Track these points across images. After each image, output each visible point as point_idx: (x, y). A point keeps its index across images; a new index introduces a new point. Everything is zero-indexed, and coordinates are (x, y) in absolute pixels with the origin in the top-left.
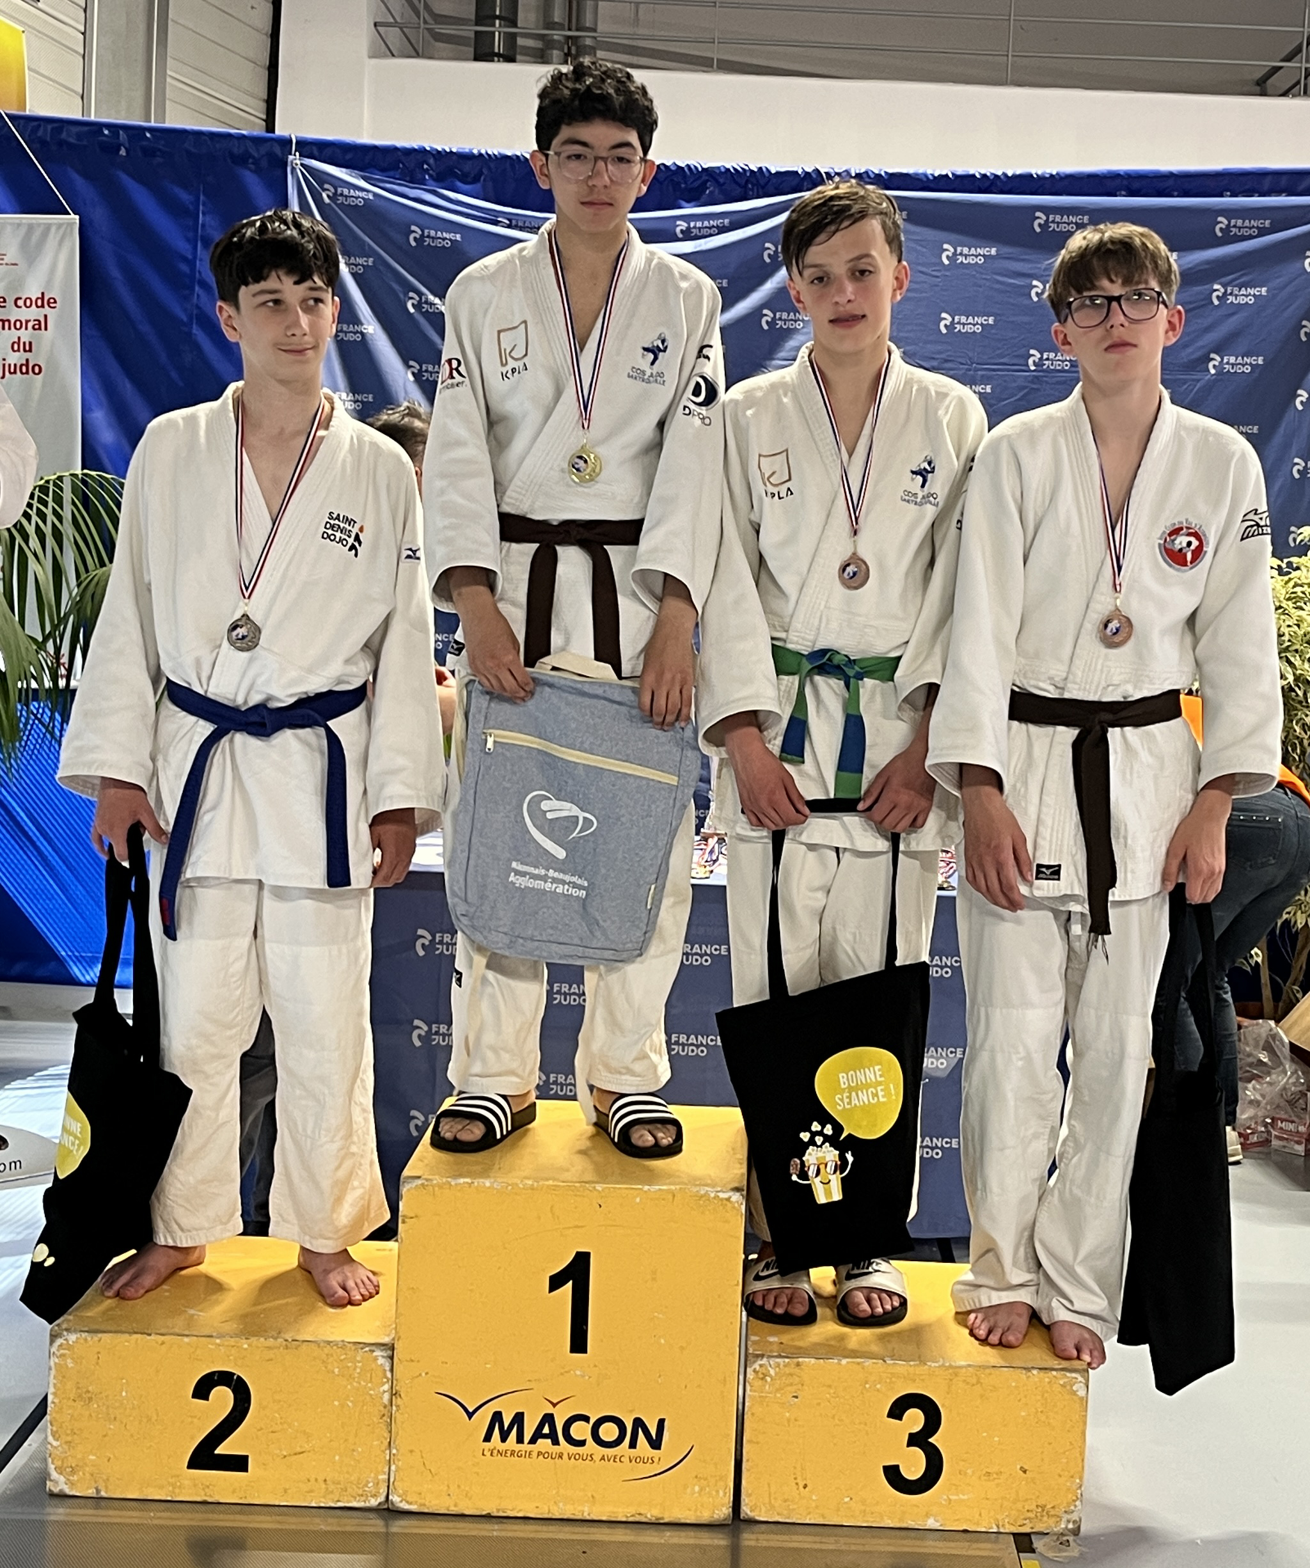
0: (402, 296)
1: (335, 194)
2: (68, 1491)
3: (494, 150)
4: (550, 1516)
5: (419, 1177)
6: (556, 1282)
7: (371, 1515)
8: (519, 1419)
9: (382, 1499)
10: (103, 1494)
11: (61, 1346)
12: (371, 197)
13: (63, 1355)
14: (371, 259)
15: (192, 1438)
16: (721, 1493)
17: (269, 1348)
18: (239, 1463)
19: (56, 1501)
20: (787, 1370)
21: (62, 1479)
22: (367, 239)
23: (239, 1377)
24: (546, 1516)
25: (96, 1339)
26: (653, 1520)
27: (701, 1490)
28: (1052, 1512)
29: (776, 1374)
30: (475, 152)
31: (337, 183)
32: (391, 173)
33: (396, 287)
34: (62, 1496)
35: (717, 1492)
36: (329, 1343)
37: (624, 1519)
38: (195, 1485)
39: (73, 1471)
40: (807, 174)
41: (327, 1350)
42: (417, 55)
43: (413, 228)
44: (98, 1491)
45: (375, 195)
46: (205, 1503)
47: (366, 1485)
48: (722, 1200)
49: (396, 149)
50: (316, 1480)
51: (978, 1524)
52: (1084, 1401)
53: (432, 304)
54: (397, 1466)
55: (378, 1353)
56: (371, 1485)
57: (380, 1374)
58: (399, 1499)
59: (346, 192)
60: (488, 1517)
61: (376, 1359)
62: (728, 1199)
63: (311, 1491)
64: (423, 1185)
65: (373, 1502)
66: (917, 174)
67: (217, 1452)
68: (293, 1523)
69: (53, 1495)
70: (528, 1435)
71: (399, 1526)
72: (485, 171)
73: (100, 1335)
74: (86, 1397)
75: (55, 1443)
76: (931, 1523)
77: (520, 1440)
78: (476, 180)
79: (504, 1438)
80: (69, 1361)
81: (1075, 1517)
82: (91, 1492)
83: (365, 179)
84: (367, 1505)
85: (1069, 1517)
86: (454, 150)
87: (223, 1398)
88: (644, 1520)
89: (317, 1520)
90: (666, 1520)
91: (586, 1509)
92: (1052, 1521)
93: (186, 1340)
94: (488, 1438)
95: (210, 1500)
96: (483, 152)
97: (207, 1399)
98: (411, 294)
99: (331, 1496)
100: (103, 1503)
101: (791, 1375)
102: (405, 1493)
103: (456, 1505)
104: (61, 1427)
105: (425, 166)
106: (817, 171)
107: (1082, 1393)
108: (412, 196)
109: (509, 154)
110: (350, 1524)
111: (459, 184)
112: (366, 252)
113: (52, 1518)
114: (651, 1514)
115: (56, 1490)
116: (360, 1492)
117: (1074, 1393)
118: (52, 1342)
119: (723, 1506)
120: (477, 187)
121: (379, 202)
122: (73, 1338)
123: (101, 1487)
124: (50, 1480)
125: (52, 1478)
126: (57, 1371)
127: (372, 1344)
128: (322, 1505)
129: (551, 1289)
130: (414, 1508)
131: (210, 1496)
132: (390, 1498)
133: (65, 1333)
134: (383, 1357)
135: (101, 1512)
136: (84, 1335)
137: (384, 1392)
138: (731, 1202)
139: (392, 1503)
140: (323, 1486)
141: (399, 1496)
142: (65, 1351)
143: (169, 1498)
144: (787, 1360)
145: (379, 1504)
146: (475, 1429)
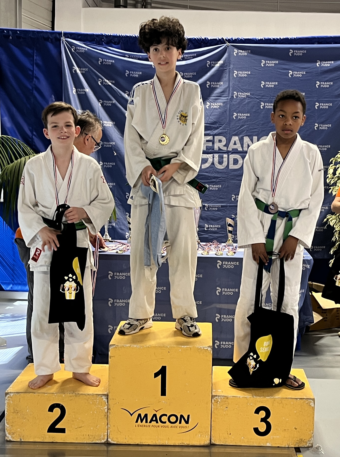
0: (97, 80)
1: (76, 49)
2: (12, 440)
3: (124, 34)
5: (114, 345)
6: (156, 375)
7: (103, 445)
8: (146, 416)
9: (106, 440)
10: (22, 440)
11: (8, 397)
12: (87, 50)
13: (9, 400)
14: (87, 69)
15: (49, 423)
16: (207, 437)
17: (71, 396)
18: (62, 431)
19: (9, 443)
20: (224, 400)
21: (10, 436)
22: (86, 63)
23: (62, 405)
24: (155, 444)
25: (19, 395)
26: (187, 445)
27: (201, 435)
28: (304, 441)
29: (221, 401)
30: (118, 35)
31: (76, 45)
32: (92, 42)
33: (95, 77)
34: (10, 441)
35: (206, 436)
36: (88, 394)
37: (178, 445)
38: (50, 437)
39: (13, 434)
40: (220, 39)
41: (88, 396)
42: (97, 6)
43: (100, 59)
45: (88, 49)
46: (53, 442)
48: (205, 350)
49: (94, 35)
50: (86, 435)
51: (282, 445)
52: (313, 408)
53: (106, 82)
54: (110, 430)
55: (103, 397)
56: (102, 436)
57: (104, 404)
59: (79, 48)
60: (138, 445)
61: (103, 399)
63: (85, 438)
64: (116, 347)
65: (103, 441)
66: (253, 39)
67: (56, 427)
68: (79, 448)
69: (7, 441)
70: (149, 420)
71: (111, 448)
72: (121, 41)
73: (20, 394)
74: (16, 412)
75: (8, 426)
76: (268, 445)
77: (146, 422)
78: (118, 44)
79: (142, 421)
80: (11, 401)
81: (311, 442)
82: (19, 440)
83: (84, 44)
84: (101, 442)
85: (309, 442)
86: (112, 35)
87: (57, 411)
88: (184, 445)
89: (87, 447)
90: (191, 445)
91: (167, 442)
92: (304, 444)
93: (46, 394)
94: (137, 422)
95: (54, 441)
96: (120, 35)
97: (52, 412)
98: (100, 79)
99: (91, 439)
100: (22, 443)
102: (113, 438)
103: (128, 442)
104: (9, 421)
105: (103, 40)
106: (223, 39)
107: (313, 406)
108: (99, 49)
109: (128, 35)
110: (96, 448)
111: (113, 45)
112: (85, 67)
113: (7, 448)
114: (186, 443)
115: (8, 439)
116: (99, 438)
117: (310, 406)
118: (6, 396)
119: (207, 440)
120: (119, 46)
121: (90, 51)
122: (12, 394)
123: (22, 438)
124: (7, 437)
125: (7, 436)
126: (7, 404)
127: (102, 395)
128: (88, 442)
129: (155, 377)
130: (115, 443)
131: (54, 440)
132: (108, 440)
133: (10, 393)
134: (105, 398)
135: (22, 446)
136: (15, 394)
137: (105, 408)
138: (208, 350)
139: (109, 441)
140: (88, 437)
141: (111, 439)
142: (10, 399)
143: (42, 441)
144: (224, 397)
145: (105, 442)
146: (133, 419)
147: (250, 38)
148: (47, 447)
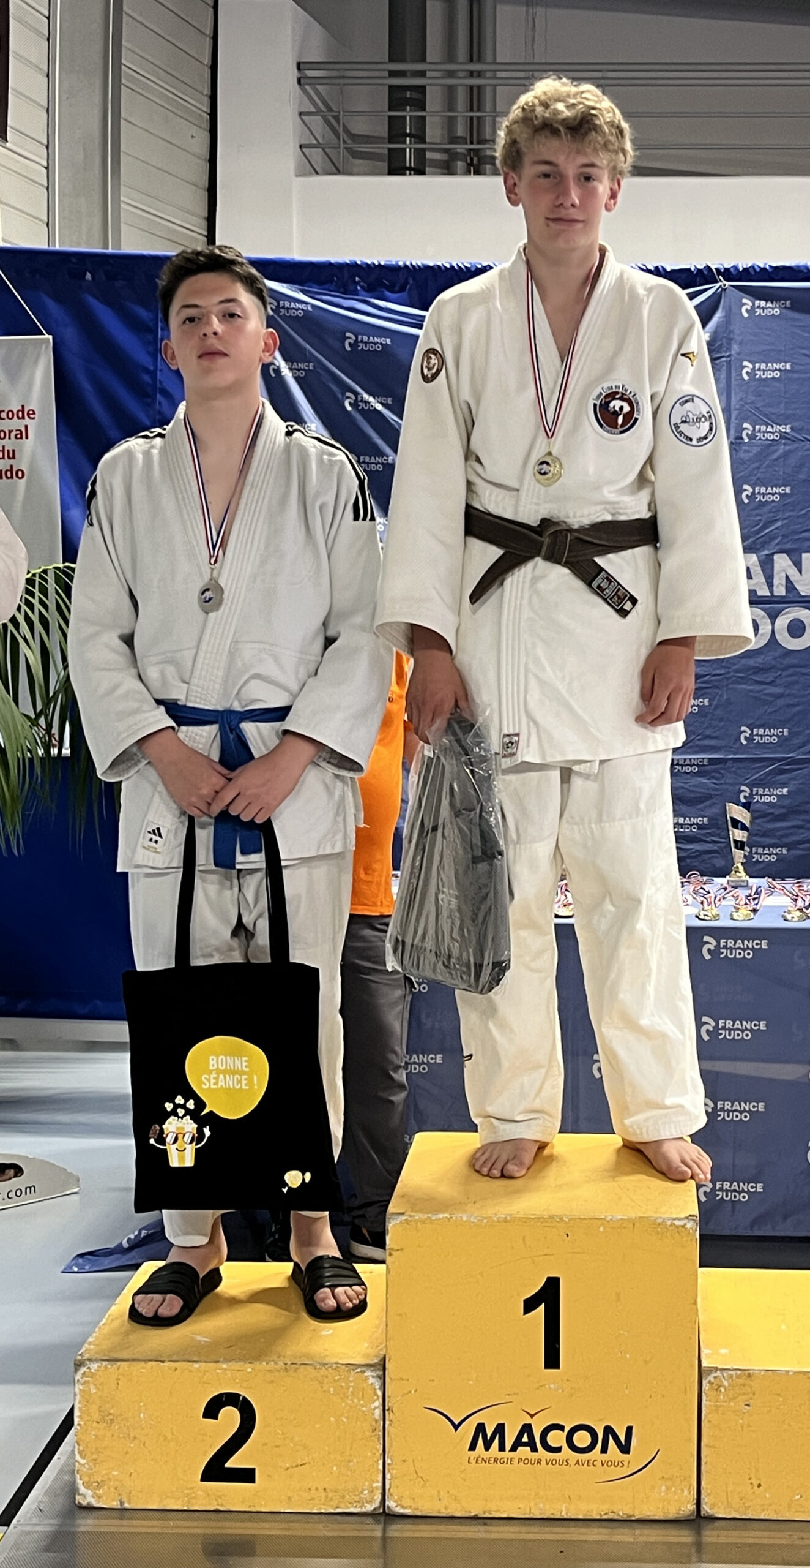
0: (340, 396)
1: (278, 306)
2: (95, 1504)
3: (418, 261)
4: (531, 1516)
5: (403, 1214)
6: (530, 1305)
7: (369, 1520)
8: (500, 1429)
9: (377, 1504)
10: (127, 1505)
11: (84, 1374)
12: (310, 308)
13: (86, 1382)
14: (311, 364)
15: (205, 1453)
16: (687, 1492)
17: (270, 1371)
18: (247, 1476)
19: (84, 1513)
20: (741, 1381)
21: (90, 1493)
22: (308, 346)
23: (244, 1398)
24: (527, 1516)
25: (115, 1366)
26: (625, 1517)
27: (667, 1489)
29: (729, 1385)
30: (401, 263)
31: (279, 296)
32: (326, 286)
33: (335, 388)
34: (90, 1508)
35: (682, 1491)
36: (324, 1365)
37: (598, 1517)
38: (208, 1495)
39: (99, 1485)
40: (699, 271)
41: (323, 1372)
42: (338, 172)
43: (348, 334)
44: (122, 1503)
45: (313, 306)
46: (217, 1511)
47: (362, 1493)
48: (677, 1227)
49: (330, 264)
50: (317, 1489)
53: (367, 402)
54: (391, 1474)
55: (368, 1373)
56: (366, 1492)
57: (371, 1392)
58: (395, 1504)
59: (287, 304)
60: (476, 1518)
61: (367, 1378)
62: (683, 1226)
63: (313, 1499)
64: (406, 1220)
65: (369, 1508)
66: (798, 267)
67: (227, 1465)
68: (299, 1529)
69: (81, 1508)
70: (509, 1443)
71: (396, 1530)
72: (411, 281)
73: (119, 1363)
74: (107, 1419)
75: (83, 1461)
77: (502, 1448)
78: (402, 289)
79: (487, 1447)
80: (92, 1387)
82: (115, 1504)
83: (303, 291)
84: (364, 1510)
86: (382, 263)
87: (231, 1417)
88: (616, 1517)
89: (321, 1526)
90: (637, 1517)
91: (564, 1509)
93: (196, 1366)
94: (473, 1447)
95: (222, 1509)
96: (408, 263)
97: (216, 1418)
98: (348, 394)
99: (331, 1503)
100: (128, 1514)
101: (744, 1385)
102: (401, 1498)
103: (446, 1508)
104: (87, 1447)
105: (357, 279)
106: (708, 268)
108: (345, 305)
109: (431, 264)
110: (350, 1529)
111: (387, 293)
112: (306, 358)
113: (82, 1529)
114: (623, 1512)
115: (84, 1503)
116: (357, 1499)
118: (76, 1370)
119: (688, 1502)
120: (404, 295)
121: (317, 313)
122: (94, 1366)
123: (125, 1499)
124: (79, 1494)
125: (81, 1492)
126: (82, 1396)
127: (363, 1366)
128: (323, 1511)
129: (526, 1311)
130: (407, 1511)
131: (222, 1505)
132: (387, 1503)
133: (88, 1362)
134: (373, 1377)
135: (125, 1522)
136: (104, 1363)
137: (375, 1408)
138: (686, 1229)
139: (388, 1507)
140: (323, 1494)
141: (395, 1502)
142: (87, 1379)
143: (185, 1508)
144: (739, 1372)
145: (375, 1509)
146: (462, 1439)
147: (787, 264)
148: (198, 1528)
